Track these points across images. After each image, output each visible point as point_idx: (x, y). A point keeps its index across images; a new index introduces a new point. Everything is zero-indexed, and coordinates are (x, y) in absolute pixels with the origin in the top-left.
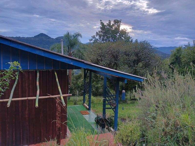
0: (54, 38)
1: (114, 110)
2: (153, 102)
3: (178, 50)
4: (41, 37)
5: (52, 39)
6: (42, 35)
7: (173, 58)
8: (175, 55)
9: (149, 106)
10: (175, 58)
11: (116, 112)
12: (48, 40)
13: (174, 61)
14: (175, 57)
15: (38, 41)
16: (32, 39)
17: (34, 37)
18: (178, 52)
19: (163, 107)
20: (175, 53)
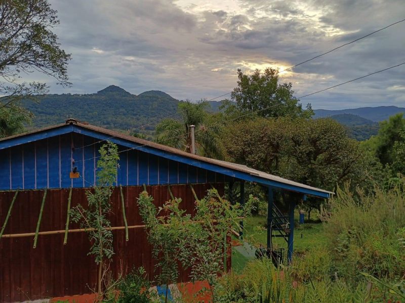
0: (137, 95)
1: (287, 238)
2: (344, 226)
3: (395, 121)
4: (111, 93)
5: (133, 97)
6: (112, 88)
7: (384, 138)
8: (389, 131)
9: (340, 232)
10: (390, 137)
11: (290, 242)
12: (124, 98)
13: (388, 142)
14: (390, 134)
15: (104, 101)
16: (94, 97)
17: (97, 93)
18: (395, 126)
19: (357, 234)
20: (390, 128)
